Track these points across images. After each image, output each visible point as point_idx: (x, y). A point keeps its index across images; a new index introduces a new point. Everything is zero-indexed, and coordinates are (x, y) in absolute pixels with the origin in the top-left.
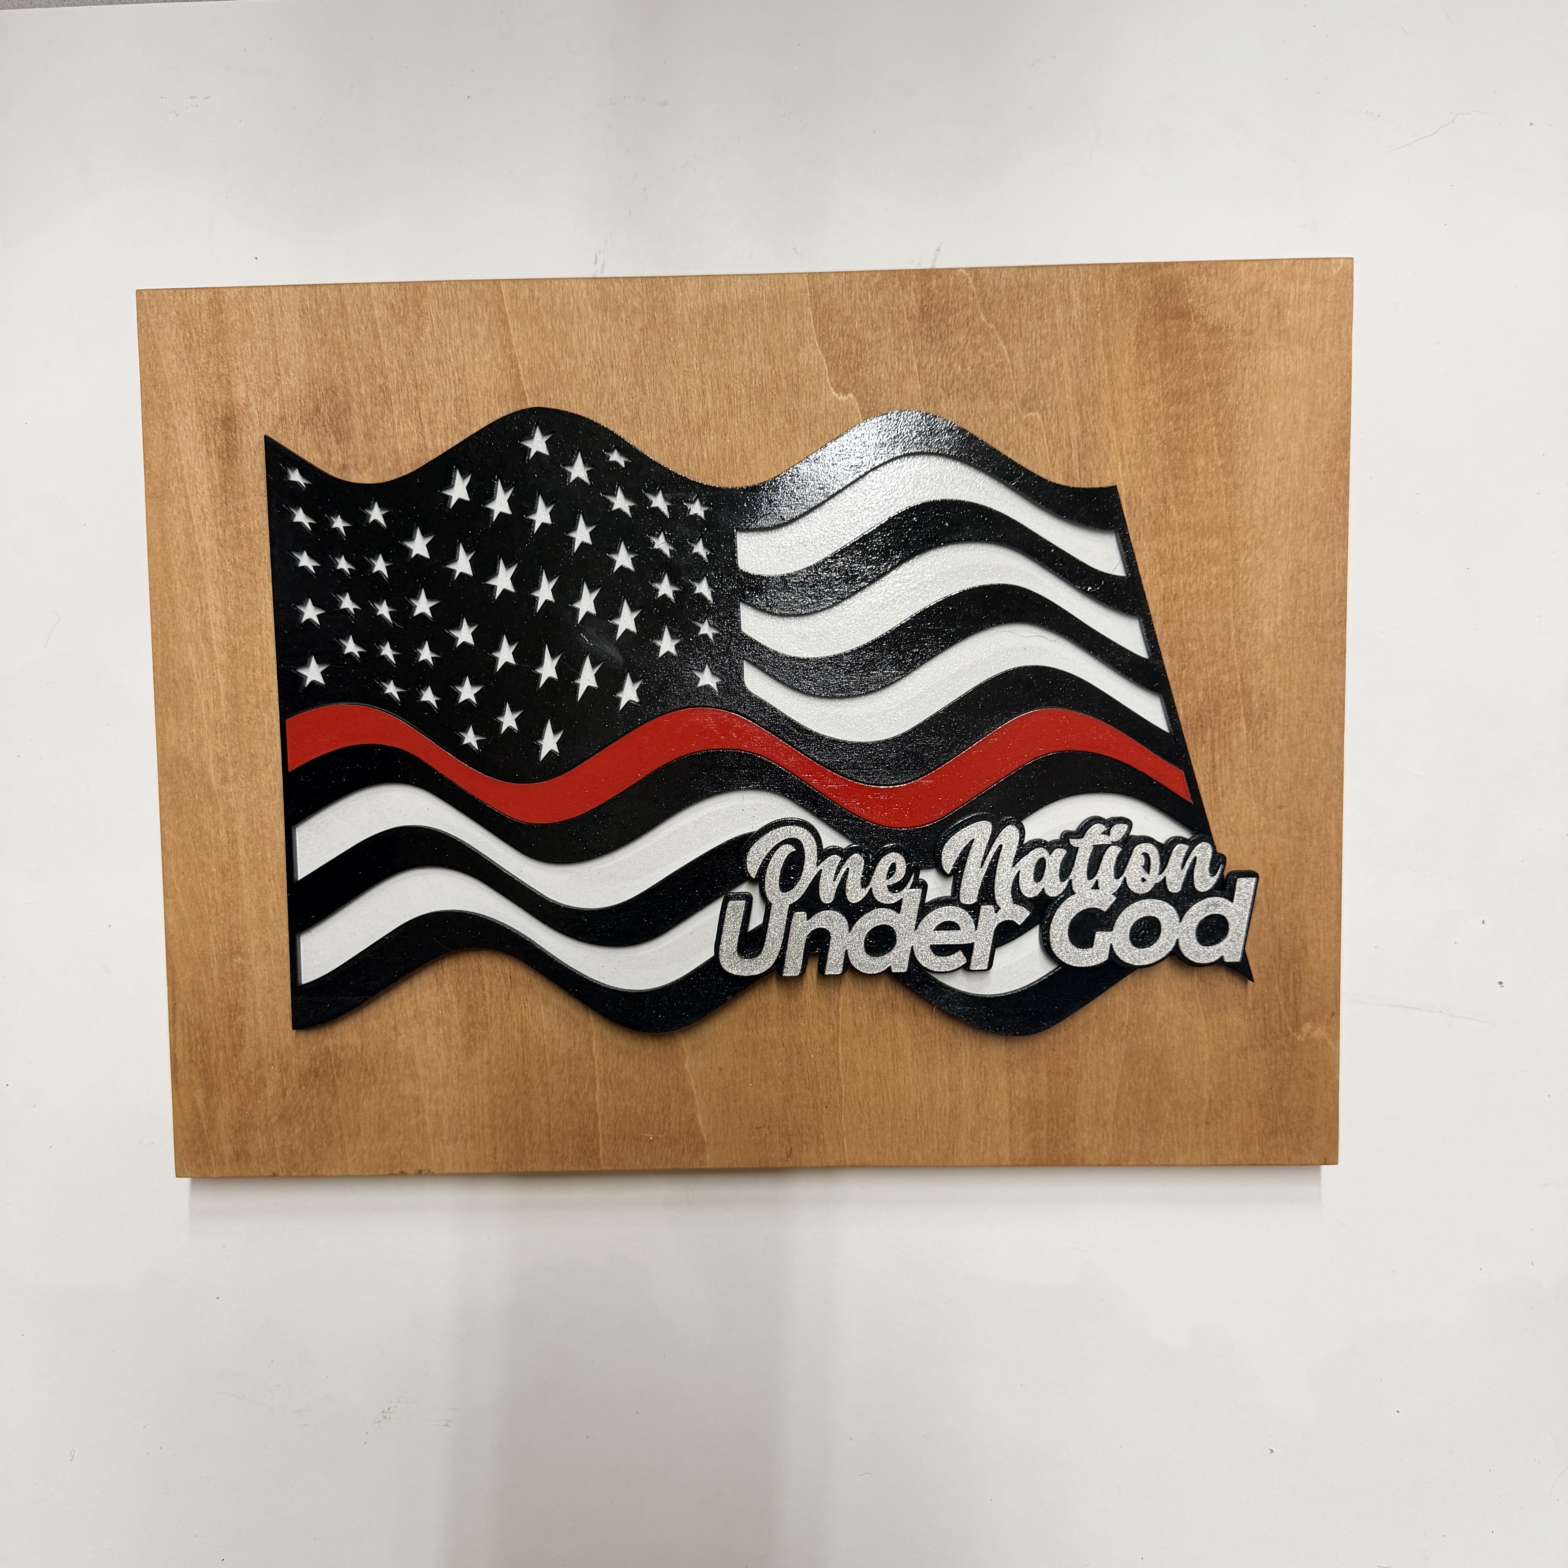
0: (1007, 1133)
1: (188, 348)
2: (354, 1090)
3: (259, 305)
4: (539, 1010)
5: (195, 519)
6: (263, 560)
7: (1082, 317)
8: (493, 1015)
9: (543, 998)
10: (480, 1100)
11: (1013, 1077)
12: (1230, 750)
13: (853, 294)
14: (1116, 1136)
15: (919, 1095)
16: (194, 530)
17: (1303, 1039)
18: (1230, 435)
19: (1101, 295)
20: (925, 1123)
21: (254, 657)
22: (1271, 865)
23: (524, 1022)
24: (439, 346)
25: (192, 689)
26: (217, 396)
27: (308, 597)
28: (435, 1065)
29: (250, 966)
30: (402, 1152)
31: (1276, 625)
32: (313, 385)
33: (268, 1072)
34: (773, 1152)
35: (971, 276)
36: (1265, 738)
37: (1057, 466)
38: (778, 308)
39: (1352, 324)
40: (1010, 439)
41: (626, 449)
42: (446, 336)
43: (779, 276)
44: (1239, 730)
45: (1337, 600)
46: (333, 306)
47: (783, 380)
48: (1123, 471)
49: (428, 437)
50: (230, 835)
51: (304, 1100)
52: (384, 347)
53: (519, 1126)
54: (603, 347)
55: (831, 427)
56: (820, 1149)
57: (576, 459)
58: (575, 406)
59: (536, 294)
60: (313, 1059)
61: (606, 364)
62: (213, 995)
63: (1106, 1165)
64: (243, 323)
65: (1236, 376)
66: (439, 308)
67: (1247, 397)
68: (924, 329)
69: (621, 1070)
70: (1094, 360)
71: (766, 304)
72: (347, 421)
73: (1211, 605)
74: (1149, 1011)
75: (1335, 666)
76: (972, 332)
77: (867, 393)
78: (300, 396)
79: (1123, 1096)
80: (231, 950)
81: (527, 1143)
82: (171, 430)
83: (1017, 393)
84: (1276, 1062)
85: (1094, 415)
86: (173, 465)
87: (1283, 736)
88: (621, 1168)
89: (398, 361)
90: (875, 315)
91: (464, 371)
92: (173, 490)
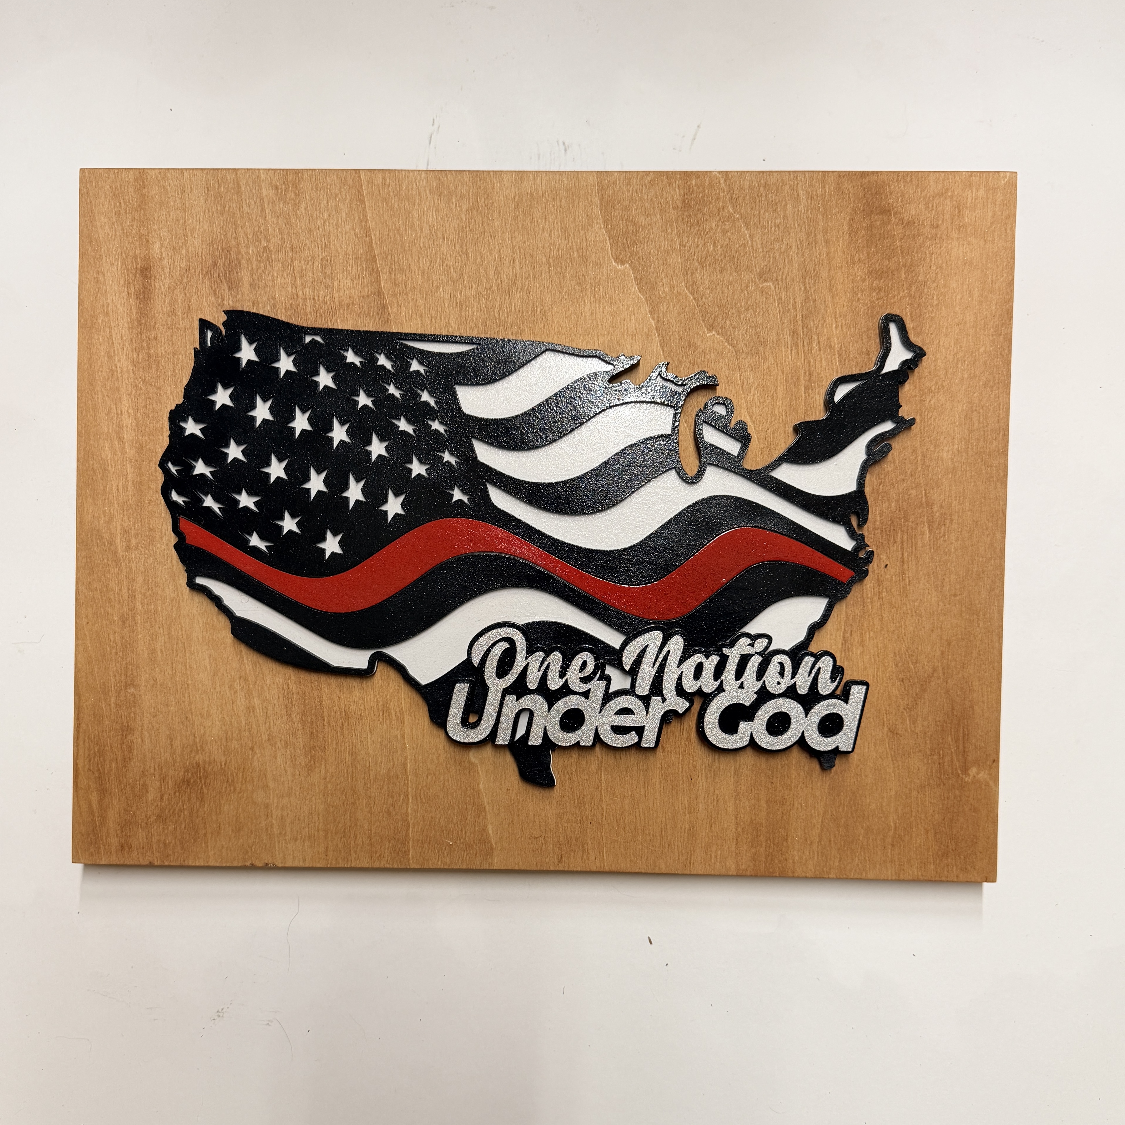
0: (734, 849)
1: (118, 214)
2: (218, 797)
3: (173, 183)
4: (367, 738)
5: (116, 345)
7: (807, 210)
8: (330, 741)
9: (370, 729)
10: (317, 809)
11: (740, 804)
12: (916, 549)
13: (631, 189)
14: (820, 854)
15: (664, 814)
16: (114, 353)
17: (970, 780)
18: (920, 305)
19: (822, 195)
20: (669, 838)
21: (156, 453)
22: (947, 640)
23: (354, 747)
24: (311, 218)
25: (107, 477)
26: (138, 251)
28: (282, 779)
29: (140, 696)
30: (253, 847)
31: (953, 453)
32: (213, 245)
33: (150, 780)
34: (547, 857)
35: (722, 177)
36: (944, 540)
37: (786, 324)
38: (573, 196)
39: (1015, 223)
40: (749, 302)
42: (317, 211)
43: (575, 173)
44: (923, 533)
45: (1001, 435)
46: (231, 186)
47: (575, 252)
48: (836, 330)
49: (300, 288)
50: (130, 592)
51: (178, 803)
52: (269, 217)
53: (346, 831)
54: (437, 223)
56: (585, 857)
59: (388, 181)
60: (187, 771)
61: (438, 236)
62: (110, 717)
63: (812, 879)
64: (161, 196)
65: (925, 259)
66: (312, 189)
67: (933, 276)
68: (685, 217)
69: (429, 789)
70: (816, 244)
71: (563, 194)
72: (237, 272)
75: (999, 485)
76: (722, 220)
77: (640, 264)
78: (202, 253)
79: (827, 821)
80: (126, 682)
81: (352, 842)
82: (101, 277)
83: (756, 267)
84: (948, 798)
85: (815, 286)
86: (101, 303)
87: (957, 540)
88: (426, 866)
89: (279, 229)
90: (647, 205)
91: (329, 238)
92: (100, 322)
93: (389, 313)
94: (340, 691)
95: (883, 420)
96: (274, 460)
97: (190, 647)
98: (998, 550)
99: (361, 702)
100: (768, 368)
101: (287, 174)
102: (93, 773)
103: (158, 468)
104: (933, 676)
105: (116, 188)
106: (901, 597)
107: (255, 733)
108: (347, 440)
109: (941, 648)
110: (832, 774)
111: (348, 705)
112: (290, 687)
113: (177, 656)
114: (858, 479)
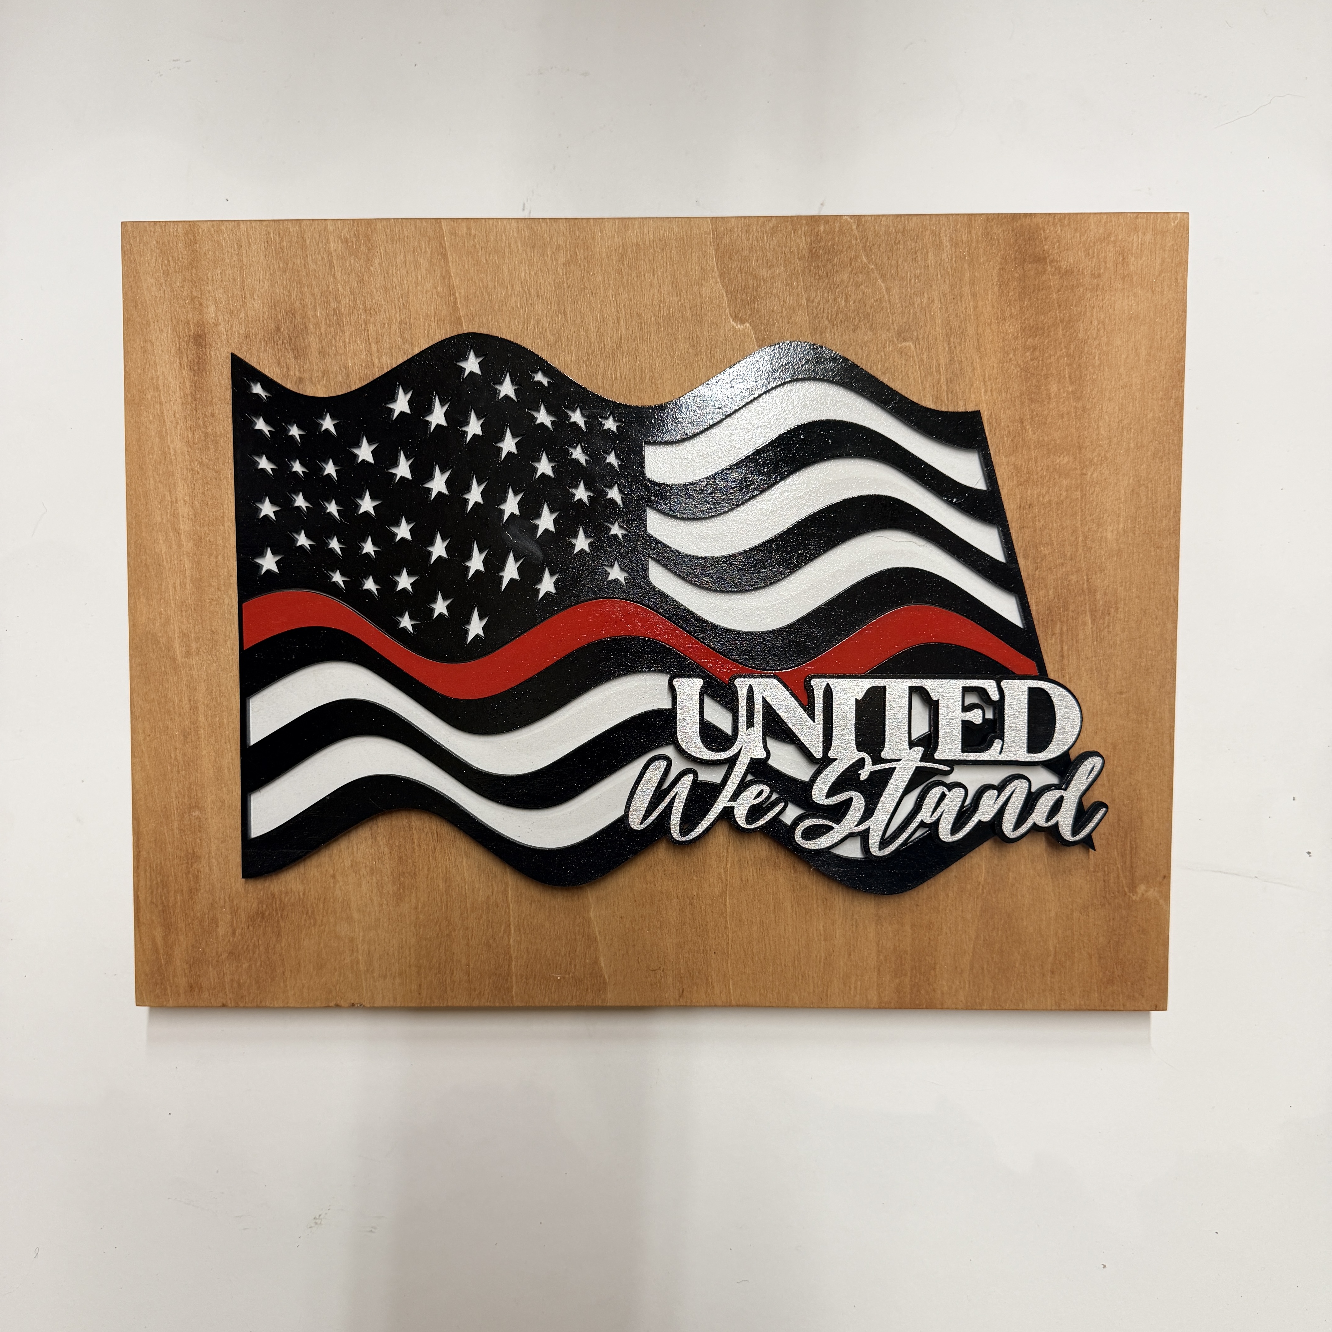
0: (875, 979)
1: (166, 273)
2: (296, 930)
3: (229, 238)
4: (462, 862)
5: (168, 423)
6: (227, 461)
7: (952, 259)
8: (421, 866)
10: (408, 941)
11: (881, 929)
12: (1077, 641)
13: (751, 237)
14: (971, 983)
15: (797, 942)
16: (166, 433)
17: (1138, 899)
18: (1080, 365)
19: (968, 241)
20: (802, 969)
21: (217, 545)
22: (1112, 744)
23: (448, 873)
24: (386, 275)
25: (162, 573)
26: (190, 316)
27: (266, 495)
28: (368, 910)
29: (206, 819)
30: (338, 987)
31: (1118, 533)
32: (275, 308)
33: (220, 913)
34: (667, 992)
35: (854, 222)
36: (1108, 631)
37: (928, 389)
38: (685, 247)
39: (1187, 271)
40: (886, 365)
41: (549, 370)
42: (393, 268)
43: (686, 220)
44: (1085, 624)
45: (1172, 512)
47: (687, 310)
48: (985, 395)
50: (192, 703)
51: (252, 939)
52: (338, 275)
53: (442, 966)
54: (530, 278)
55: (730, 352)
56: (709, 990)
57: (505, 378)
58: (504, 331)
59: (473, 232)
60: (261, 902)
61: (532, 294)
62: (173, 844)
63: (962, 1009)
64: (215, 253)
65: (1085, 313)
66: (387, 242)
67: (1094, 332)
68: (812, 268)
69: (534, 918)
70: (961, 297)
71: (673, 243)
72: (303, 339)
73: (1062, 513)
74: (1002, 872)
75: (1170, 569)
76: (854, 272)
77: (762, 323)
78: (263, 317)
79: (979, 947)
80: (190, 805)
81: (448, 980)
82: (148, 346)
83: (893, 325)
84: (1113, 919)
85: (960, 345)
86: (150, 375)
87: (1123, 630)
88: (531, 1004)
89: (350, 288)
90: (769, 255)
91: (408, 298)
92: (150, 397)
98: (1168, 642)
101: (358, 224)
102: (157, 906)
105: (163, 243)
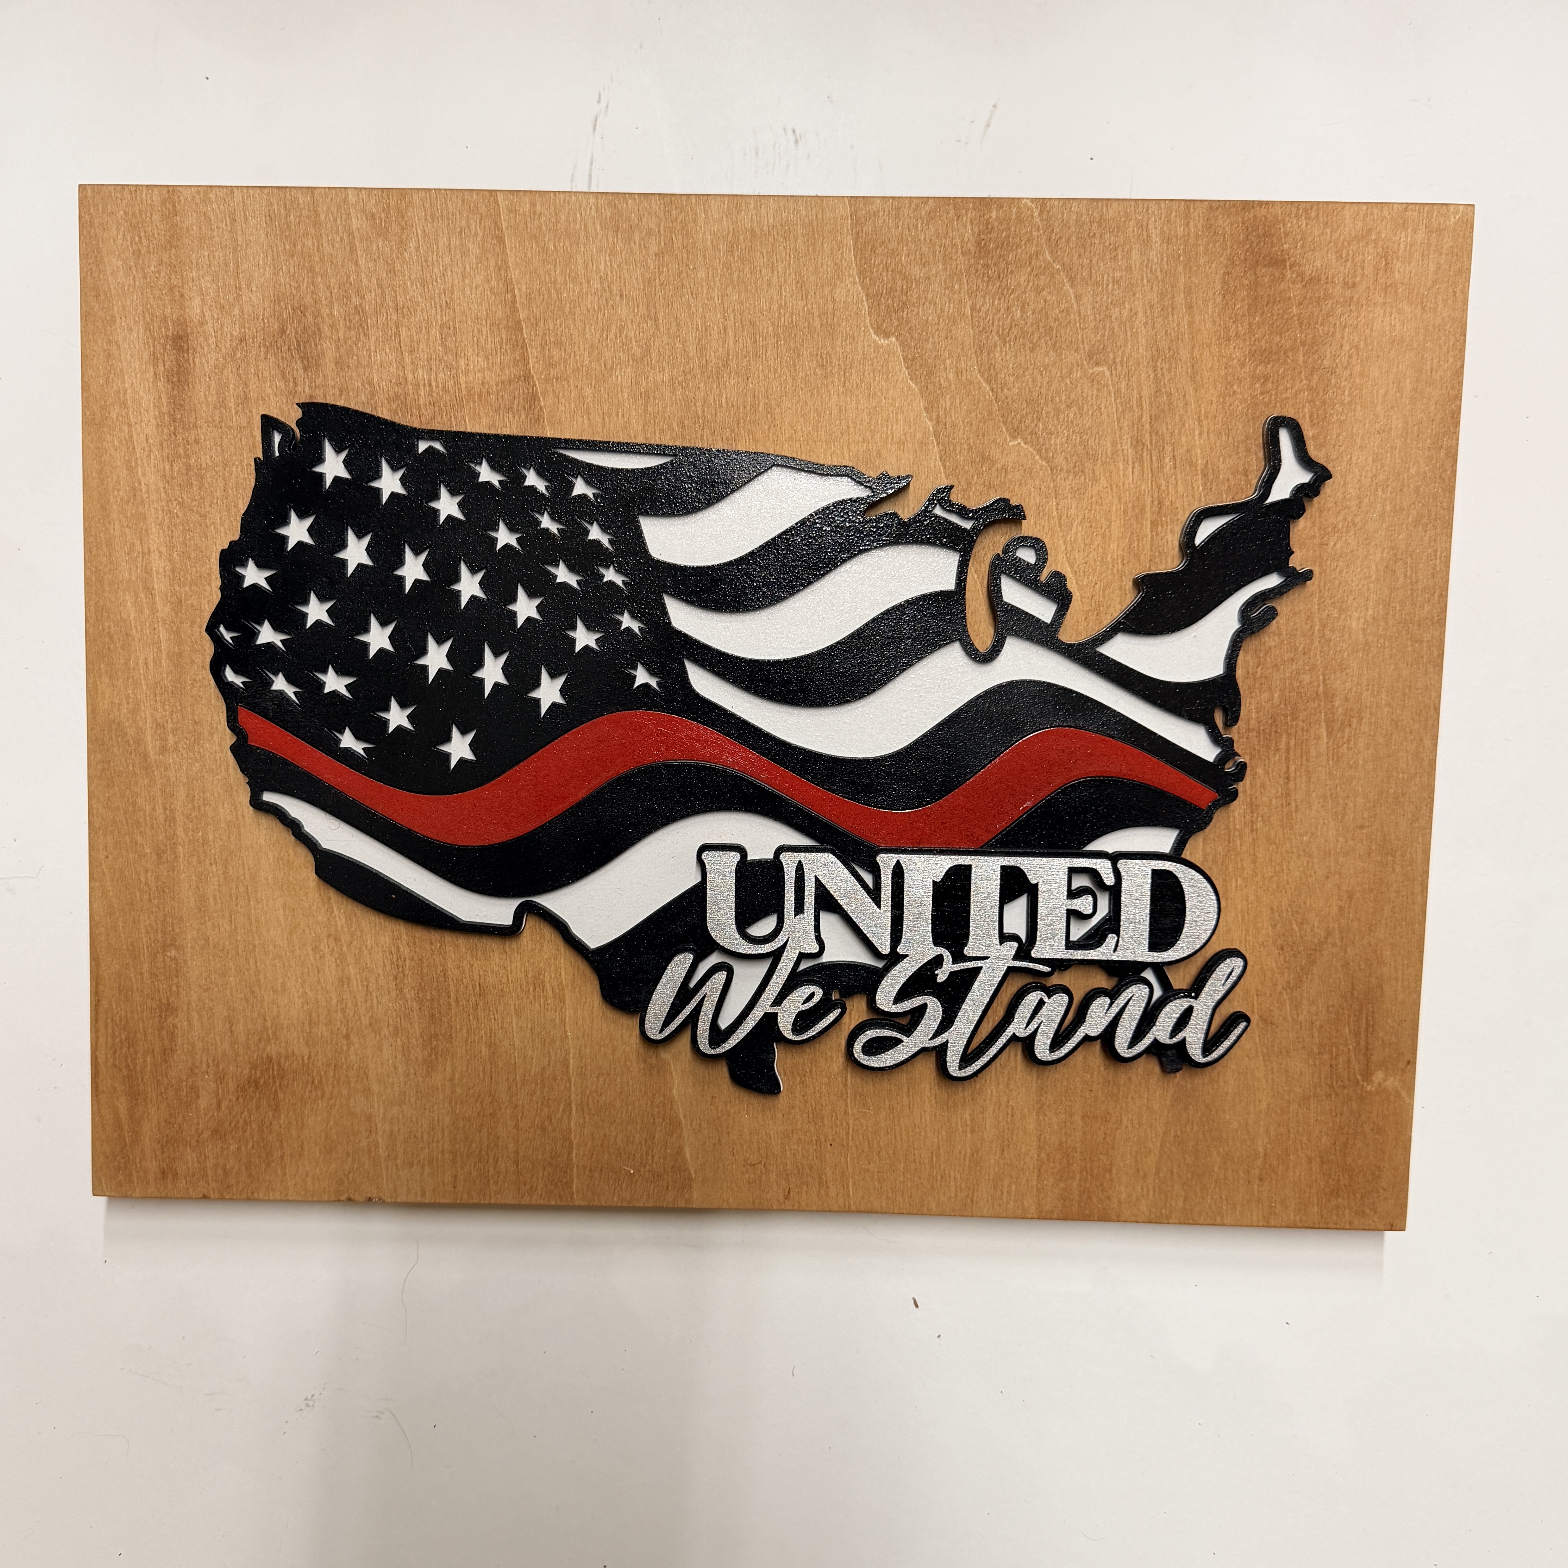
0: (1034, 1182)
1: (137, 254)
2: (299, 1105)
3: (219, 208)
5: (138, 450)
7: (1162, 259)
8: (459, 1027)
9: (516, 1010)
10: (441, 1122)
11: (1044, 1119)
12: (1307, 760)
13: (900, 224)
14: (1157, 1190)
15: (936, 1134)
16: (136, 463)
17: (1373, 1089)
18: (1324, 403)
19: (1184, 236)
20: (942, 1167)
21: (201, 611)
22: (1347, 892)
24: (424, 264)
25: (130, 645)
26: (168, 311)
28: (391, 1080)
29: (185, 961)
30: (351, 1175)
31: (1366, 621)
32: (279, 303)
33: (202, 1080)
34: (769, 1192)
35: (1037, 208)
36: (1348, 748)
37: (1125, 429)
38: (813, 234)
39: (1469, 282)
40: (1073, 396)
42: (433, 253)
44: (1318, 738)
45: (1436, 595)
46: (305, 213)
47: (816, 318)
48: (1200, 439)
49: (409, 368)
50: (167, 812)
51: (242, 1113)
52: (362, 262)
53: (483, 1152)
54: (611, 272)
56: (822, 1191)
59: (538, 208)
60: (254, 1067)
61: (614, 293)
62: (142, 991)
64: (200, 228)
65: (1334, 334)
66: (426, 219)
67: (1345, 359)
68: (979, 267)
69: (601, 1094)
70: (1173, 309)
71: (800, 230)
72: (315, 344)
76: (1035, 273)
77: (912, 337)
78: (263, 314)
79: (1168, 1145)
80: (164, 942)
82: (114, 348)
83: (1083, 344)
84: (1341, 1114)
85: (1170, 372)
86: (115, 388)
87: (1367, 747)
88: (596, 1203)
89: (378, 279)
90: (925, 249)
91: (452, 294)
92: (115, 416)
93: (541, 408)
94: (472, 956)
95: (1265, 573)
96: (374, 623)
97: (256, 892)
98: (1425, 763)
99: (502, 972)
100: (1099, 493)
101: (388, 195)
103: (205, 633)
104: (1326, 942)
105: (134, 214)
106: (1284, 828)
107: (351, 1014)
108: (480, 594)
109: (1340, 903)
110: (1177, 1080)
111: (485, 976)
112: (402, 949)
113: (237, 906)
114: (1226, 659)
